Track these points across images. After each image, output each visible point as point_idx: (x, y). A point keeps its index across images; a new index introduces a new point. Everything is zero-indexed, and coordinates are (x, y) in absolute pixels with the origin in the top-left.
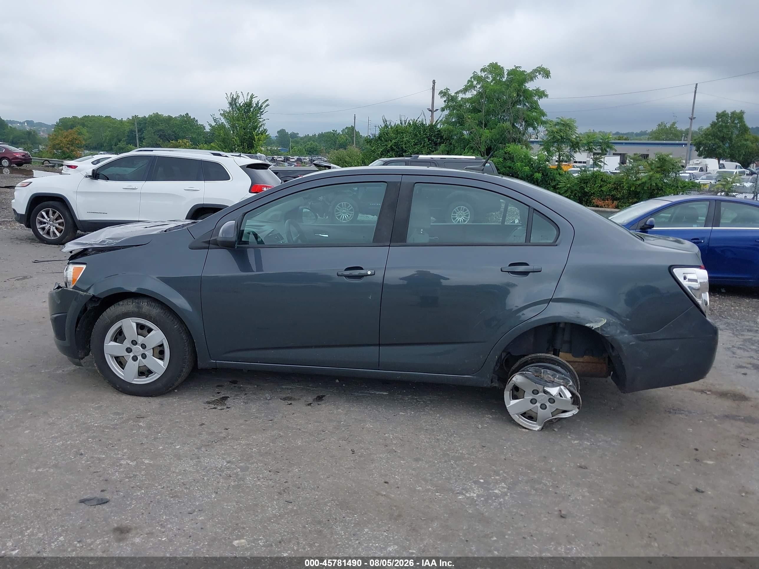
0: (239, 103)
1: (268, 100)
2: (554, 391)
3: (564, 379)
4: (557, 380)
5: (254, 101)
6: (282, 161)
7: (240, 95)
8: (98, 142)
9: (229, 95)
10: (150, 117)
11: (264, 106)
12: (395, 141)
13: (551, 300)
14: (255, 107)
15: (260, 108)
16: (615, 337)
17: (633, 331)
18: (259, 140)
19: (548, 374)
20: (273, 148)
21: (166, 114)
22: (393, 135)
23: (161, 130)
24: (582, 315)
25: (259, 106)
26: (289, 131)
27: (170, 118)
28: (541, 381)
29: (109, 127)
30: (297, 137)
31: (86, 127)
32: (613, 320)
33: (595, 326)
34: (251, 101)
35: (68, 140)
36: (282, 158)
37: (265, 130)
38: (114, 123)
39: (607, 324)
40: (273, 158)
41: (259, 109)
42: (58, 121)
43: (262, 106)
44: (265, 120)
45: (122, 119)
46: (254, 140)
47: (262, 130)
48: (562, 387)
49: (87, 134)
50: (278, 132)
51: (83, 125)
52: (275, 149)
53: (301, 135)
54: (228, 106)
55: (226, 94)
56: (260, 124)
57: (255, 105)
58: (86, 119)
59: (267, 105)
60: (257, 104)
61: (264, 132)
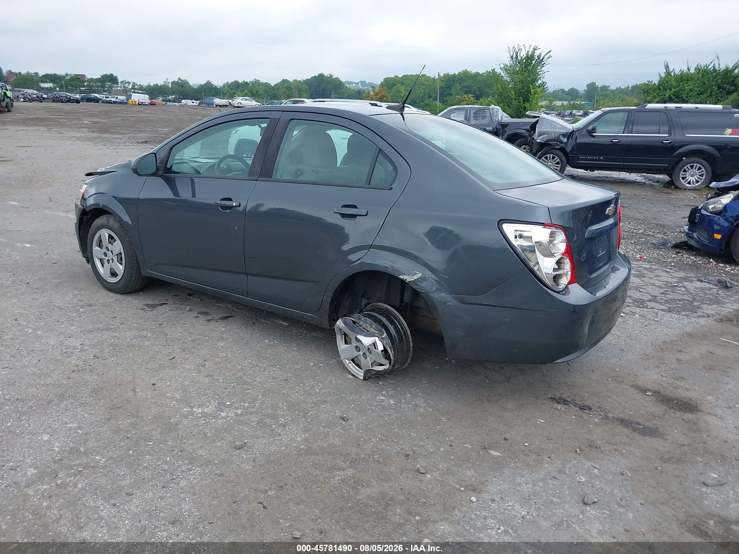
0: (521, 56)
1: (550, 51)
2: (367, 341)
3: (379, 330)
4: (373, 330)
5: (537, 53)
6: (580, 116)
7: (522, 47)
8: (412, 99)
9: (511, 49)
10: (460, 74)
11: (546, 58)
12: (675, 90)
13: (371, 246)
14: (537, 60)
15: (542, 61)
16: (431, 295)
17: (453, 291)
18: (535, 93)
19: (367, 323)
20: (576, 102)
21: (474, 71)
22: (674, 83)
23: (467, 86)
24: (396, 266)
25: (541, 58)
26: (599, 84)
27: (477, 74)
28: (356, 328)
29: (423, 85)
30: (608, 90)
31: (404, 86)
32: (429, 274)
33: (408, 278)
34: (533, 53)
35: (377, 97)
36: (581, 112)
37: (544, 82)
38: (428, 81)
39: (423, 279)
40: (571, 112)
41: (540, 61)
42: (383, 81)
43: (543, 58)
44: (545, 72)
45: (435, 77)
46: (530, 93)
47: (541, 83)
48: (377, 339)
49: (404, 92)
50: (588, 86)
51: (402, 84)
52: (579, 103)
53: (613, 87)
54: (509, 59)
55: (509, 47)
56: (539, 77)
57: (537, 58)
58: (405, 78)
59: (549, 57)
60: (539, 57)
61: (542, 85)
